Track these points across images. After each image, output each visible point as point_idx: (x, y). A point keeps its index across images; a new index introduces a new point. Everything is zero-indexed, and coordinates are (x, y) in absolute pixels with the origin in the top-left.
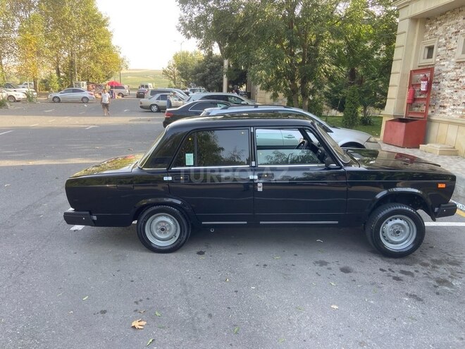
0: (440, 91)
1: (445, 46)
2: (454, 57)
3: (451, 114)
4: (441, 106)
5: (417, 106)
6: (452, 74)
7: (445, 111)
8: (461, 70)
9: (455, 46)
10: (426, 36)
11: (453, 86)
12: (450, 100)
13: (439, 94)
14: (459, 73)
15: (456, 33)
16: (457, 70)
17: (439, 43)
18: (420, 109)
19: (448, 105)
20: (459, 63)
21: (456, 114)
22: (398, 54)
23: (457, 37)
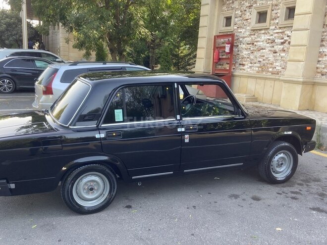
0: (239, 53)
1: (241, 17)
2: (249, 26)
3: (249, 70)
4: (240, 64)
5: (220, 65)
6: (248, 39)
7: (244, 68)
8: (255, 36)
9: (249, 17)
10: (224, 8)
11: (250, 49)
12: (248, 59)
13: (238, 54)
14: (254, 38)
15: (250, 7)
16: (252, 36)
17: (235, 14)
18: (223, 67)
19: (247, 63)
20: (254, 30)
21: (253, 70)
22: (203, 22)
23: (250, 10)
